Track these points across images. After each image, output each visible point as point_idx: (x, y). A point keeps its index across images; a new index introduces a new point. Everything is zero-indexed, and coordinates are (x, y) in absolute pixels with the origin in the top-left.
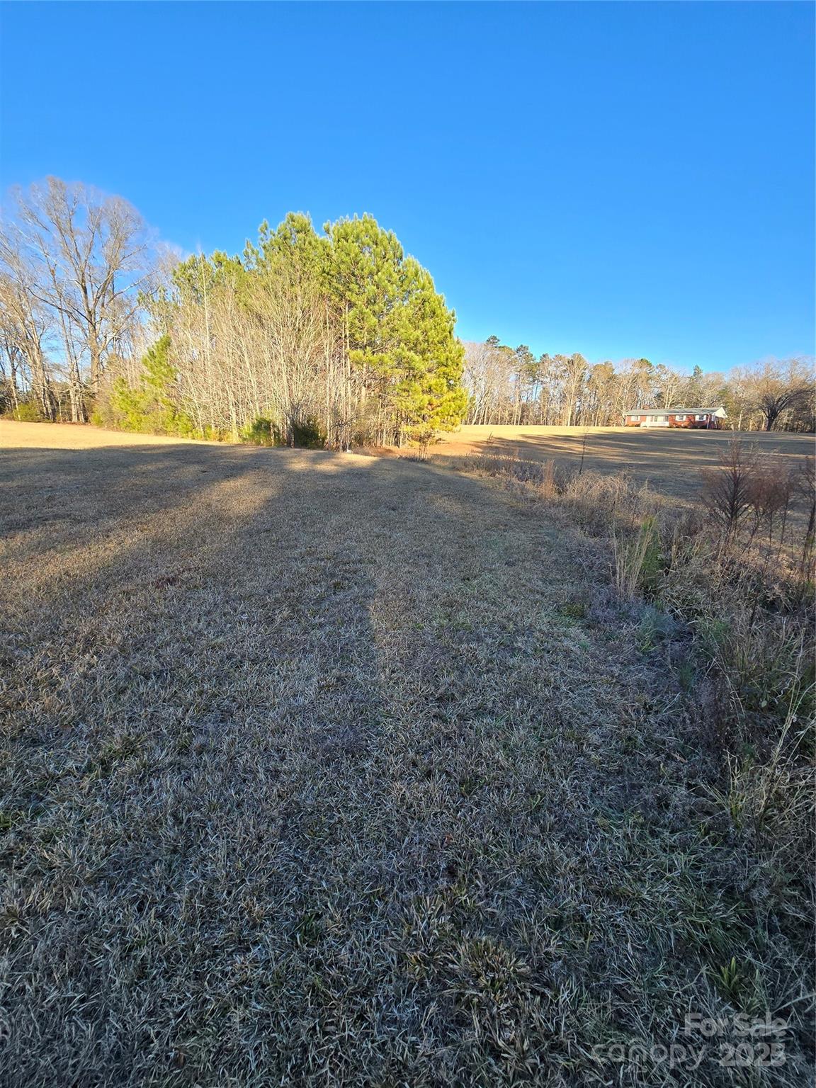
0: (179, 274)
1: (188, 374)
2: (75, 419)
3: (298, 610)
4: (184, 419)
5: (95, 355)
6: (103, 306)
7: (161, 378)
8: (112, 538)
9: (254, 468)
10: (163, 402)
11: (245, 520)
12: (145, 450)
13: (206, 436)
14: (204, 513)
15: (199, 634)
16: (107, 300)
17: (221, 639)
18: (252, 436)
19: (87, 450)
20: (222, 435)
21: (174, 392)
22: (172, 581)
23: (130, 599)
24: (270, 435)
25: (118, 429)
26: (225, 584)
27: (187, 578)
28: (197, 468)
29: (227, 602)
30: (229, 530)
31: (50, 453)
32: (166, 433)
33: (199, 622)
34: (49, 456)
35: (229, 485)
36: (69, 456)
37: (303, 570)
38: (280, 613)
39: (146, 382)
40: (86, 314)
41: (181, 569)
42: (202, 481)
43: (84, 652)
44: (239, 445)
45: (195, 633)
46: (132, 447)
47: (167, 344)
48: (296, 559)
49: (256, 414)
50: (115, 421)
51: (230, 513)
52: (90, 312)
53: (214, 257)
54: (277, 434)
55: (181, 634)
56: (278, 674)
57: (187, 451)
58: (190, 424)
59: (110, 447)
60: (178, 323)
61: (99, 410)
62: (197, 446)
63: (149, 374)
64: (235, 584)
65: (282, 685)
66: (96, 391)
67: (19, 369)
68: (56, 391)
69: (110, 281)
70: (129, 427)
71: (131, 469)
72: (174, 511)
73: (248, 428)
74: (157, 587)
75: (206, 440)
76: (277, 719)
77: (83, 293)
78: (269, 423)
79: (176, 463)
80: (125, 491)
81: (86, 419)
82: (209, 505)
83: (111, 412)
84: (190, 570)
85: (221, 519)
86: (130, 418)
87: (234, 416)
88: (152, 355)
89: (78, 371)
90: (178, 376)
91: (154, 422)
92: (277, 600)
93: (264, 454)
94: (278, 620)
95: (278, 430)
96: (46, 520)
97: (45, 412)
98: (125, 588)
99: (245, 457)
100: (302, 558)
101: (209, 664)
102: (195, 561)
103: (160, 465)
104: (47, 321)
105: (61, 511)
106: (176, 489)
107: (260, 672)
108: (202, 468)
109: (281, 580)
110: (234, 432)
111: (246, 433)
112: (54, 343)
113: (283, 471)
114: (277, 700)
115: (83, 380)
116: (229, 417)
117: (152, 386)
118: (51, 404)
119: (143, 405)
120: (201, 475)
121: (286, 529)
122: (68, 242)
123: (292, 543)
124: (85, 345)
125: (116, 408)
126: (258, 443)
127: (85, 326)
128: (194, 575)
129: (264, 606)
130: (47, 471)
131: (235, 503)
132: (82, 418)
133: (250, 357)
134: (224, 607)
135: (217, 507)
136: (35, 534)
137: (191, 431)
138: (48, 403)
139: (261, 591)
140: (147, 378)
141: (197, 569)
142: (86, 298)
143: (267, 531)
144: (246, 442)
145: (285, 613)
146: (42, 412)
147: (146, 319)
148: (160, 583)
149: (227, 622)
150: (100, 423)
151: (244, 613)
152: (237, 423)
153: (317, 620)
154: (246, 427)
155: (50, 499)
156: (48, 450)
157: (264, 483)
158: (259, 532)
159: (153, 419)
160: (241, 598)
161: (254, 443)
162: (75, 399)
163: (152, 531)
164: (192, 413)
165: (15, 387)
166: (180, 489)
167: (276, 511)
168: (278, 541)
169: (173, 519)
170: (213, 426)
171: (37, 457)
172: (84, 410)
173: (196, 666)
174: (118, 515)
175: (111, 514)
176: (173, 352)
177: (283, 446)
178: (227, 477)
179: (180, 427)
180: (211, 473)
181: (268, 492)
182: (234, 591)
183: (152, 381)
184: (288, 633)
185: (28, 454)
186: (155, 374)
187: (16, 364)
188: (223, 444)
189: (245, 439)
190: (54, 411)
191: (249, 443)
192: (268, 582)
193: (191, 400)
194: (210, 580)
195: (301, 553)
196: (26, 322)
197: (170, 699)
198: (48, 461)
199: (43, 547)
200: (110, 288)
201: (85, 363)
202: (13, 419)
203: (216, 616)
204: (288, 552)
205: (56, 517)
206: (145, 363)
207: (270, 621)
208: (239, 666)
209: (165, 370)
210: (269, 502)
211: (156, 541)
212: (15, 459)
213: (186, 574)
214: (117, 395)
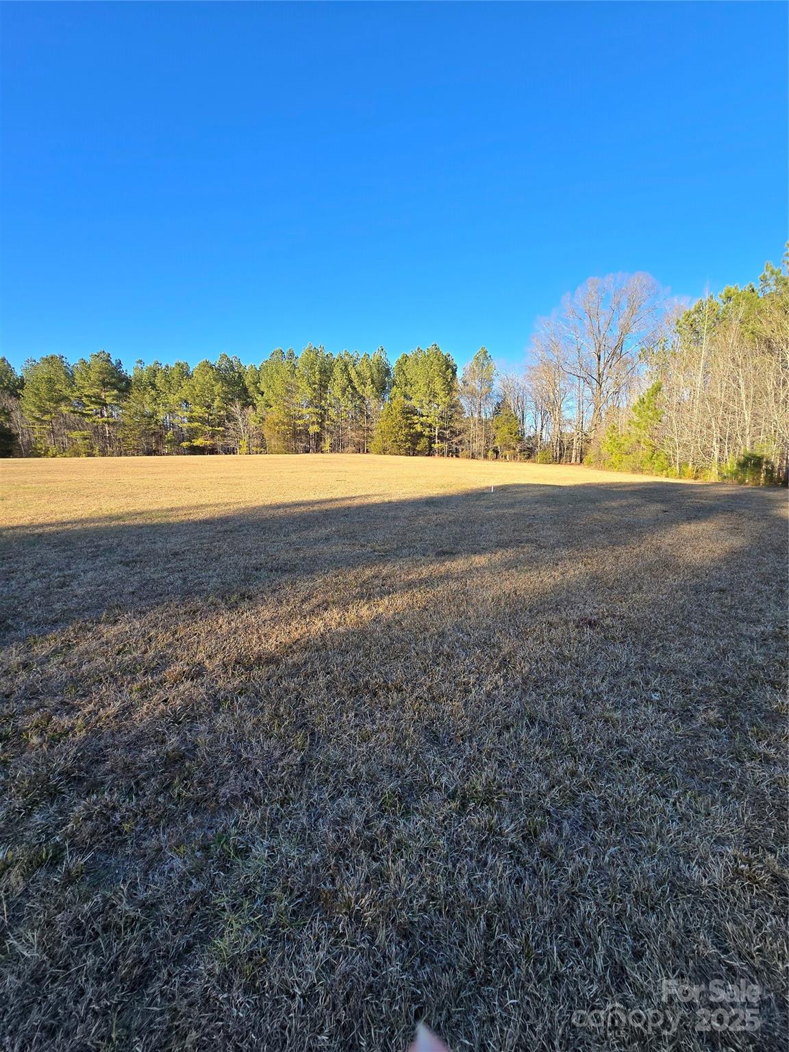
0: (682, 321)
1: (673, 414)
2: (573, 461)
3: (735, 718)
4: (662, 458)
5: (598, 409)
6: (610, 367)
7: (646, 421)
8: (559, 567)
9: (725, 511)
10: (644, 443)
11: (695, 571)
12: (616, 487)
13: (681, 474)
14: (651, 557)
15: (598, 696)
16: (614, 362)
17: (618, 715)
18: (735, 474)
19: (569, 486)
20: (697, 474)
21: (656, 433)
22: (591, 624)
23: (550, 630)
24: (759, 472)
25: (602, 469)
26: (646, 645)
27: (608, 625)
28: (660, 507)
29: (641, 668)
30: (672, 580)
31: (544, 488)
32: (642, 471)
33: (602, 682)
34: (543, 490)
35: (688, 529)
36: (556, 491)
37: (759, 659)
38: (705, 711)
39: (633, 426)
40: (596, 377)
41: (606, 614)
42: (659, 523)
43: (497, 671)
44: (716, 484)
45: (594, 694)
46: (607, 484)
47: (658, 389)
48: (752, 640)
49: (746, 448)
50: (602, 462)
51: (680, 561)
52: (599, 375)
53: (723, 294)
54: (770, 472)
55: (580, 688)
56: (674, 804)
57: (655, 489)
58: (666, 463)
59: (589, 484)
60: (672, 370)
61: (592, 453)
62: (667, 484)
63: (636, 419)
64: (657, 649)
65: (674, 827)
66: (592, 438)
67: (545, 426)
68: (565, 440)
69: (620, 346)
70: (612, 466)
71: (597, 504)
72: (620, 550)
73: (731, 465)
74: (577, 627)
75: (681, 478)
76: (649, 879)
77: (597, 360)
78: (760, 459)
79: (639, 501)
80: (584, 525)
81: (581, 460)
82: (659, 548)
83: (600, 454)
84: (614, 616)
85: (667, 564)
86: (614, 459)
87: (716, 453)
88: (642, 401)
89: (582, 423)
90: (664, 418)
91: (634, 462)
92: (706, 690)
93: (745, 495)
94: (700, 719)
95: (773, 467)
96: (521, 542)
97: (555, 456)
98: (550, 619)
99: (718, 497)
100: (763, 640)
101: (594, 740)
102: (622, 608)
103: (624, 503)
104: (568, 387)
105: (532, 536)
106: (631, 528)
107: (650, 789)
108: (664, 508)
109: (720, 663)
110: (714, 469)
111: (728, 471)
112: (570, 403)
113: (765, 517)
114: (659, 847)
115: (585, 429)
116: (709, 454)
117: (637, 429)
118: (560, 449)
119: (626, 447)
120: (661, 515)
121: (748, 593)
122: (593, 323)
123: (753, 615)
124: (591, 402)
125: (604, 451)
126: (742, 482)
127: (594, 387)
128: (617, 623)
129: (686, 691)
130: (536, 503)
131: (689, 549)
132: (578, 459)
133: (747, 388)
134: (636, 673)
135: (667, 551)
136: (510, 553)
137: (667, 469)
138: (558, 449)
139: (688, 670)
140: (634, 423)
141: (623, 617)
142: (599, 364)
143: (722, 591)
144: (726, 481)
145: (713, 715)
146: (553, 457)
147: (644, 369)
148: (581, 624)
149: (633, 695)
150: (590, 464)
151: (657, 691)
152: (719, 460)
153: (761, 748)
154: (729, 464)
155: (530, 525)
156: (544, 486)
157: (735, 531)
158: (709, 590)
159: (632, 458)
160: (660, 669)
161: (736, 482)
162: (576, 445)
163: (594, 567)
164: (671, 453)
165: (541, 440)
166: (633, 529)
167: (741, 566)
168: (732, 607)
169: (617, 558)
170: (690, 464)
171: (534, 491)
172: (581, 453)
173: (580, 736)
174: (572, 546)
175: (567, 544)
176: (664, 396)
177: (777, 486)
178: (689, 519)
179: (656, 465)
180: (673, 514)
181: (737, 542)
182: (656, 658)
183: (638, 425)
184: (708, 748)
185: (530, 489)
186: (641, 418)
187: (544, 422)
188: (698, 482)
189: (725, 477)
190: (561, 455)
191: (730, 482)
192: (700, 661)
193: (671, 439)
194: (631, 634)
195: (763, 633)
196: (556, 391)
197: (542, 761)
198: (540, 495)
199: (510, 565)
200: (618, 351)
201: (589, 416)
202: (535, 462)
203: (623, 681)
204: (743, 627)
205: (528, 541)
206: (634, 409)
207: (686, 716)
208: (627, 762)
209: (651, 414)
210: (734, 553)
211: (595, 578)
212: (521, 492)
213: (608, 621)
214: (607, 439)
